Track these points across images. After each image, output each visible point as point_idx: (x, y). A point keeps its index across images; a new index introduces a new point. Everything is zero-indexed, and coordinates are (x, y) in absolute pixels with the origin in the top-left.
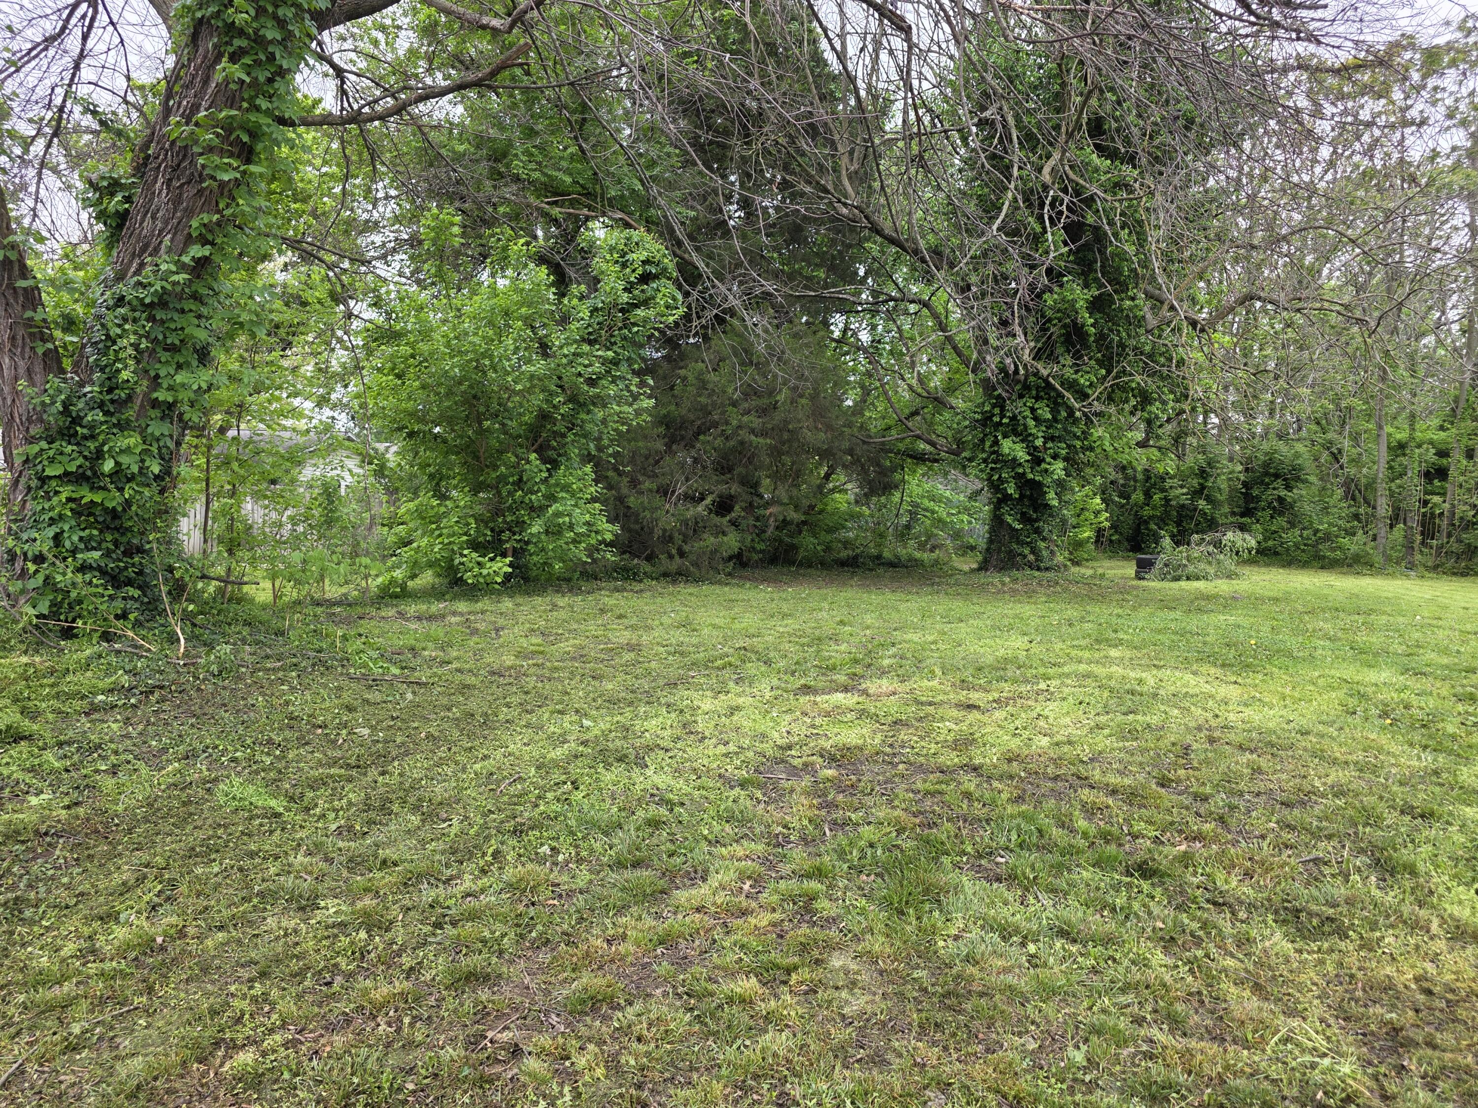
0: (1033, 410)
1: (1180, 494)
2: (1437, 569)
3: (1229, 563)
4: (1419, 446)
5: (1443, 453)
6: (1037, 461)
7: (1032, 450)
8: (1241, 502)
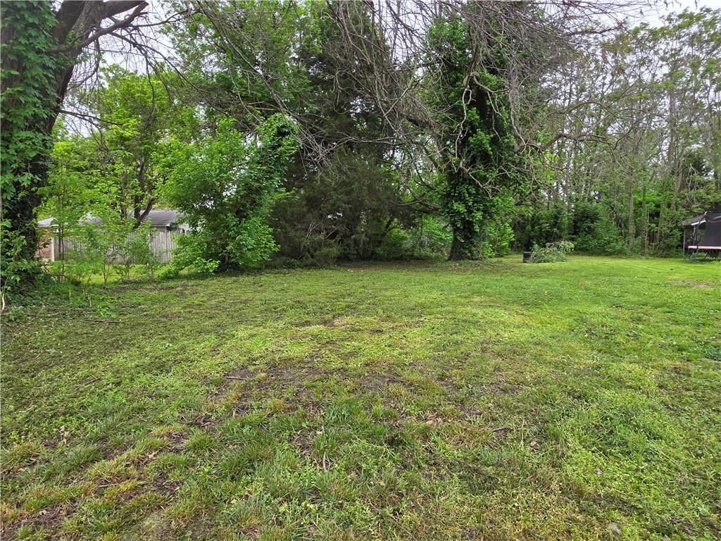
0: (468, 190)
1: (546, 226)
2: (655, 255)
3: (562, 255)
4: (648, 203)
5: (658, 206)
6: (470, 212)
7: (468, 208)
8: (573, 229)
